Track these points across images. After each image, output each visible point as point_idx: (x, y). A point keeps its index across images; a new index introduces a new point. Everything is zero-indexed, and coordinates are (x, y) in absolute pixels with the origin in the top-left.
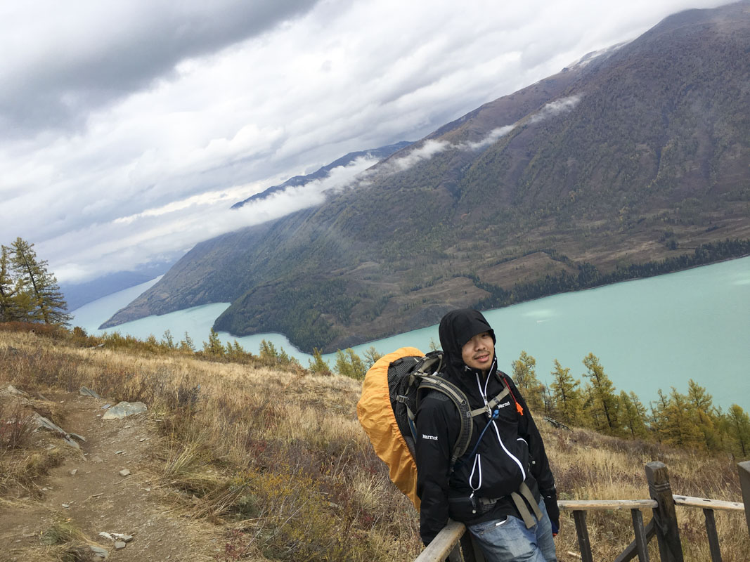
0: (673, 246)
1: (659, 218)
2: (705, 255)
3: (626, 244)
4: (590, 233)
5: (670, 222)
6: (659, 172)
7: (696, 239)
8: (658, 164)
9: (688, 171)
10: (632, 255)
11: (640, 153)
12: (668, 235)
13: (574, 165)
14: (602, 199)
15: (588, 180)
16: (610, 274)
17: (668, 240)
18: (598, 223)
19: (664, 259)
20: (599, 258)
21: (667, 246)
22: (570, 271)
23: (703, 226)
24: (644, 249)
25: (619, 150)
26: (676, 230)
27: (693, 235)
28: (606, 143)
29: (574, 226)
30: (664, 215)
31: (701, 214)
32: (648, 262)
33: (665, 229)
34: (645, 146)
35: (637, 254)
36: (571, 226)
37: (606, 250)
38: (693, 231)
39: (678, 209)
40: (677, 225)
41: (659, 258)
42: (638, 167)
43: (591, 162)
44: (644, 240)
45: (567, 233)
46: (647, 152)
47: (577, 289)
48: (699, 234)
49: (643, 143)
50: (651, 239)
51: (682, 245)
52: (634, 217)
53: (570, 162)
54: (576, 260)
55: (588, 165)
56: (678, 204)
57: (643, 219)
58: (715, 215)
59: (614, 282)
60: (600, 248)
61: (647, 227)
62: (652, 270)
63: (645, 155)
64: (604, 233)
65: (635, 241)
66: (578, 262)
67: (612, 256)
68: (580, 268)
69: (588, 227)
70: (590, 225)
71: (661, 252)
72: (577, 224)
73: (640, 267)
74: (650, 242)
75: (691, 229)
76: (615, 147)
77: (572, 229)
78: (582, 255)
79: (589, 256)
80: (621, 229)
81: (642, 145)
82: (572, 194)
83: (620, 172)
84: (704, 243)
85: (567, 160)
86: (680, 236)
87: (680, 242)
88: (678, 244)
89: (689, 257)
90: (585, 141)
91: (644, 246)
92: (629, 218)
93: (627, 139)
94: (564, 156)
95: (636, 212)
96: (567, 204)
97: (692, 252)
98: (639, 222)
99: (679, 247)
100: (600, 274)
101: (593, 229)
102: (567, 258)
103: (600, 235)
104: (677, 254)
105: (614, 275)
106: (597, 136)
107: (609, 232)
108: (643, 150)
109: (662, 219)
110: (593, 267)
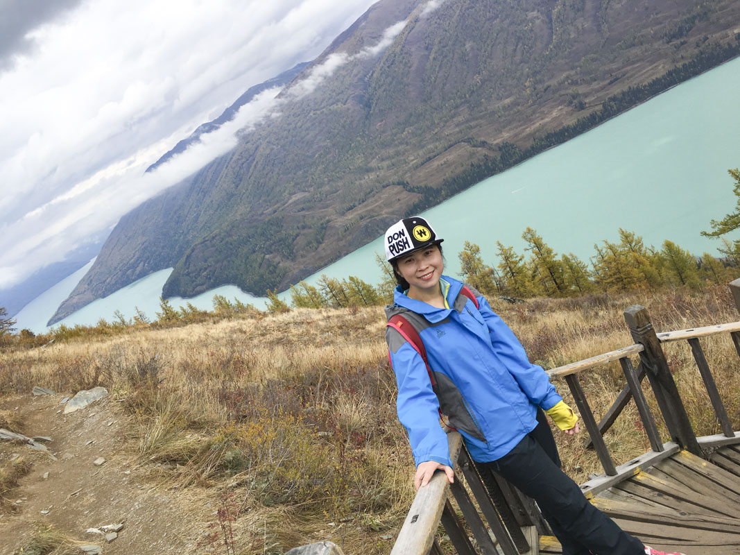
0: (582, 107)
1: (563, 82)
2: (612, 107)
3: (537, 115)
4: (503, 113)
5: (575, 83)
6: (554, 37)
7: (600, 94)
8: (551, 28)
9: (580, 28)
10: (546, 124)
11: (532, 20)
12: (574, 97)
13: (472, 49)
14: (506, 77)
15: (488, 60)
16: (529, 148)
17: (575, 101)
18: (507, 101)
19: (576, 120)
20: (516, 135)
21: (576, 108)
22: (492, 154)
23: (604, 79)
24: (556, 115)
25: (512, 23)
26: (582, 89)
27: (598, 91)
28: (498, 19)
29: (486, 109)
30: (567, 78)
31: (601, 69)
32: (561, 128)
33: (570, 91)
34: (535, 13)
35: (550, 122)
36: (484, 109)
37: (521, 126)
38: (596, 87)
39: (579, 68)
40: (581, 84)
41: (571, 122)
42: (533, 35)
43: (489, 41)
44: (553, 107)
45: (481, 118)
46: (538, 19)
47: (501, 170)
48: (603, 88)
49: (533, 11)
50: (560, 104)
51: (590, 103)
52: (540, 87)
53: (468, 46)
54: (495, 142)
55: (486, 45)
56: (577, 64)
57: (549, 87)
58: (614, 66)
59: (534, 154)
60: (515, 124)
61: (554, 93)
62: (566, 134)
63: (538, 22)
64: (515, 109)
65: (545, 109)
66: (498, 144)
67: (528, 130)
68: (500, 149)
69: (498, 107)
70: (499, 104)
71: (572, 114)
72: (488, 107)
73: (556, 134)
74: (560, 107)
75: (595, 85)
76: (508, 21)
77: (483, 113)
78: (500, 136)
79: (506, 135)
80: (531, 102)
81: (532, 13)
82: (478, 78)
83: (517, 46)
84: (610, 96)
85: (464, 45)
86: (586, 95)
87: (587, 101)
88: (586, 103)
89: (599, 113)
90: (477, 21)
91: (555, 113)
92: (535, 89)
93: (517, 10)
94: (461, 42)
95: (541, 81)
96: (475, 89)
97: (600, 107)
98: (546, 90)
99: (587, 105)
100: (520, 150)
101: (505, 108)
102: (486, 143)
103: (512, 112)
104: (586, 113)
105: (532, 148)
106: (488, 14)
107: (519, 107)
108: (535, 18)
109: (566, 83)
110: (512, 145)
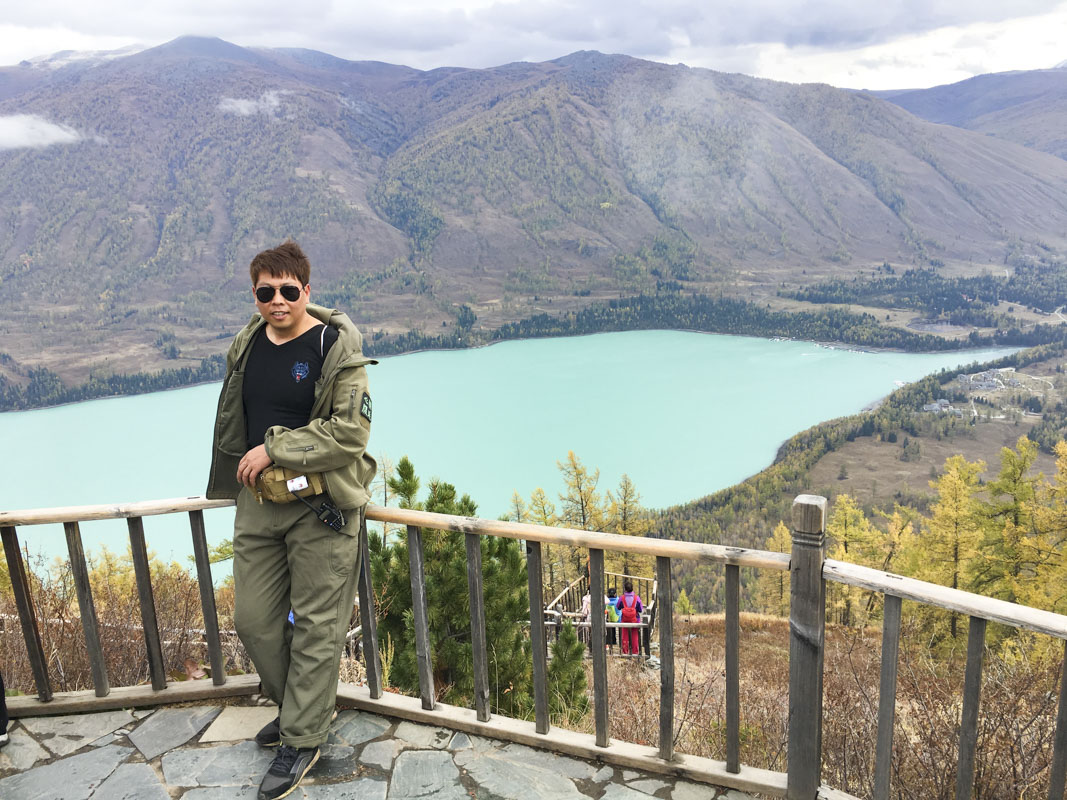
0: (173, 354)
1: (156, 313)
2: (213, 369)
3: (106, 345)
4: (52, 323)
5: (172, 320)
6: (160, 249)
7: (203, 347)
8: (159, 237)
9: (199, 253)
10: (114, 361)
11: (135, 216)
12: (166, 338)
13: (30, 215)
14: (74, 274)
15: (53, 241)
16: (80, 388)
17: (167, 345)
18: (66, 309)
19: (160, 370)
20: (64, 363)
21: (165, 353)
22: (14, 379)
23: (213, 330)
24: (133, 355)
25: (104, 206)
26: (180, 332)
27: (200, 341)
28: (84, 192)
29: (26, 309)
30: (164, 309)
31: (211, 314)
32: (136, 373)
33: (163, 329)
34: (142, 208)
35: (123, 361)
36: (22, 308)
37: (76, 351)
38: (200, 336)
39: (183, 303)
40: (181, 325)
41: (152, 369)
42: (131, 236)
43: (60, 215)
44: (132, 341)
45: (14, 319)
46: (145, 217)
47: (23, 407)
48: (209, 340)
49: (140, 203)
50: (144, 342)
51: (186, 353)
52: (122, 307)
53: (25, 208)
54: (25, 363)
55: (54, 219)
56: (182, 297)
57: (134, 312)
58: (229, 317)
59: (85, 399)
60: (67, 346)
61: (139, 323)
62: (141, 384)
63: (143, 221)
64: (74, 325)
65: (119, 341)
66: (29, 366)
67: (85, 360)
68: (31, 375)
69: (48, 312)
70: (52, 310)
71: (157, 360)
72: (30, 307)
73: (125, 380)
74: (142, 345)
75: (198, 333)
76: (98, 201)
77: (21, 313)
78: (37, 355)
79: (47, 358)
80: (101, 323)
81: (138, 206)
82: (25, 258)
83: (103, 238)
84: (214, 353)
85: (19, 204)
86: (183, 342)
87: (183, 349)
88: (180, 352)
89: (194, 371)
90: (52, 182)
91: (133, 350)
92: (113, 307)
93: (117, 192)
94: (15, 197)
95: (124, 300)
96: (16, 273)
97: (198, 364)
98: (128, 314)
99: (181, 355)
100: (63, 387)
101: (57, 318)
102: (10, 359)
103: (67, 327)
104: (177, 365)
105: (85, 389)
106: (71, 178)
107: (81, 325)
108: (139, 213)
109: (160, 315)
110: (52, 376)
